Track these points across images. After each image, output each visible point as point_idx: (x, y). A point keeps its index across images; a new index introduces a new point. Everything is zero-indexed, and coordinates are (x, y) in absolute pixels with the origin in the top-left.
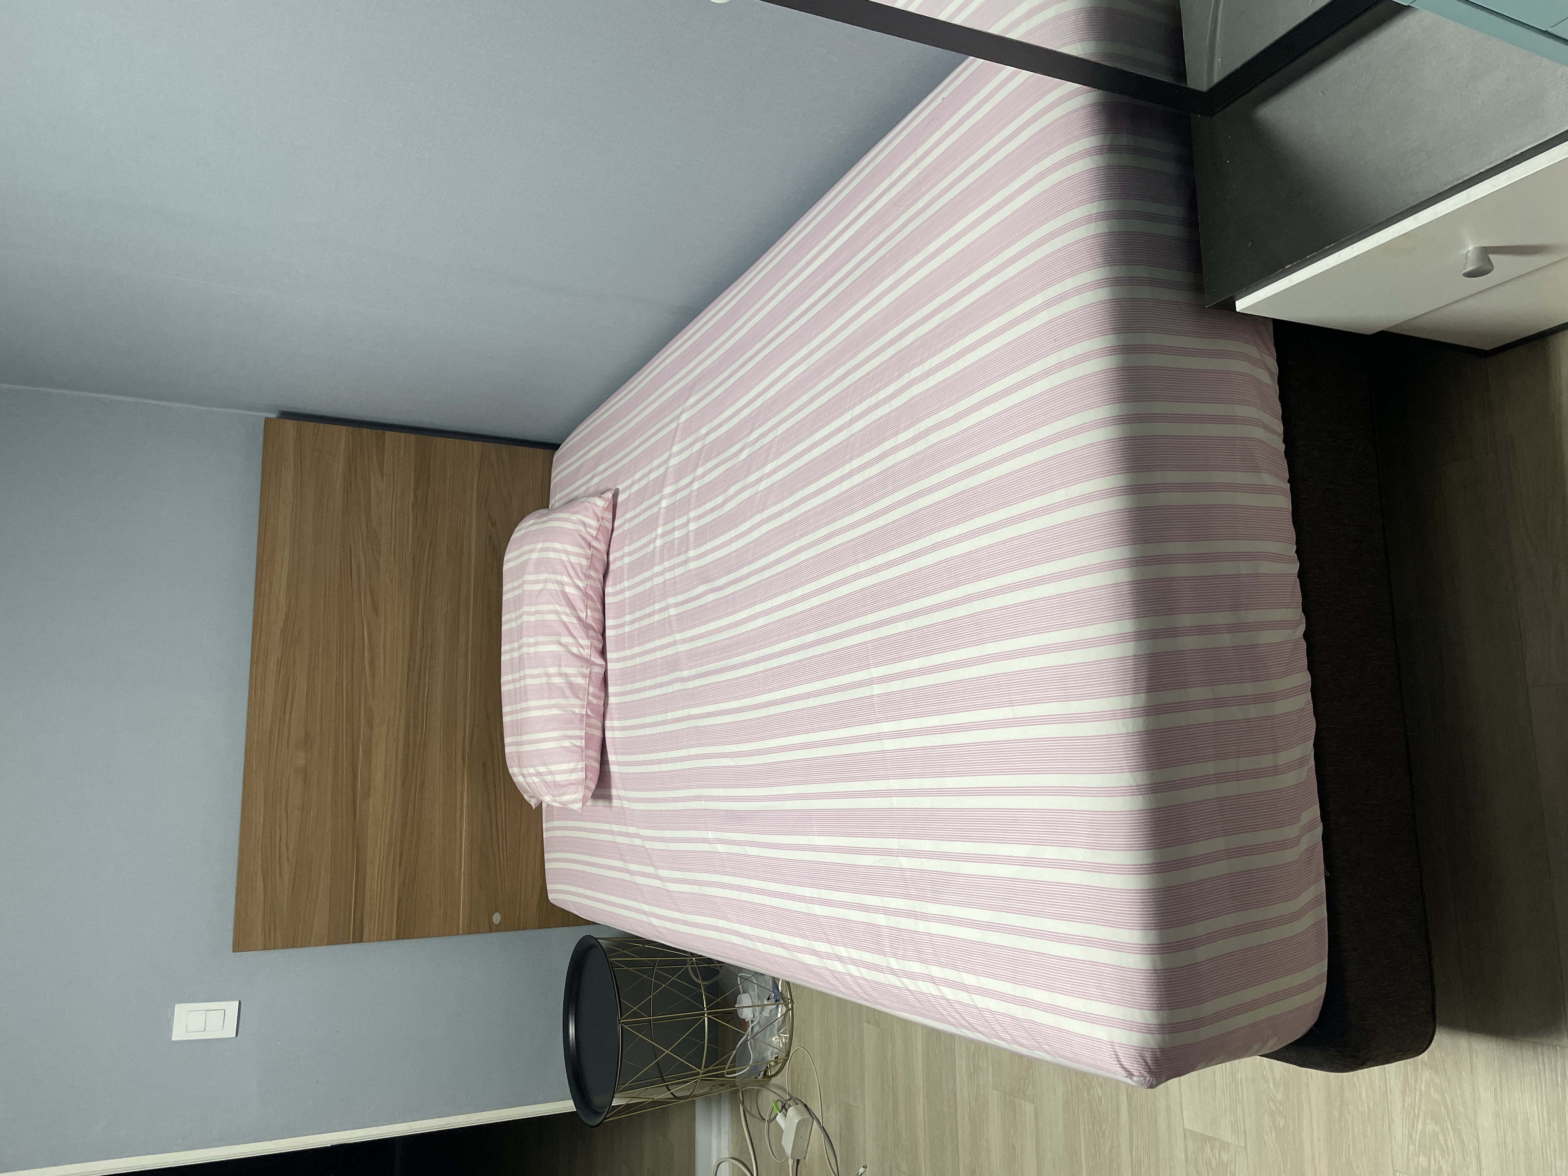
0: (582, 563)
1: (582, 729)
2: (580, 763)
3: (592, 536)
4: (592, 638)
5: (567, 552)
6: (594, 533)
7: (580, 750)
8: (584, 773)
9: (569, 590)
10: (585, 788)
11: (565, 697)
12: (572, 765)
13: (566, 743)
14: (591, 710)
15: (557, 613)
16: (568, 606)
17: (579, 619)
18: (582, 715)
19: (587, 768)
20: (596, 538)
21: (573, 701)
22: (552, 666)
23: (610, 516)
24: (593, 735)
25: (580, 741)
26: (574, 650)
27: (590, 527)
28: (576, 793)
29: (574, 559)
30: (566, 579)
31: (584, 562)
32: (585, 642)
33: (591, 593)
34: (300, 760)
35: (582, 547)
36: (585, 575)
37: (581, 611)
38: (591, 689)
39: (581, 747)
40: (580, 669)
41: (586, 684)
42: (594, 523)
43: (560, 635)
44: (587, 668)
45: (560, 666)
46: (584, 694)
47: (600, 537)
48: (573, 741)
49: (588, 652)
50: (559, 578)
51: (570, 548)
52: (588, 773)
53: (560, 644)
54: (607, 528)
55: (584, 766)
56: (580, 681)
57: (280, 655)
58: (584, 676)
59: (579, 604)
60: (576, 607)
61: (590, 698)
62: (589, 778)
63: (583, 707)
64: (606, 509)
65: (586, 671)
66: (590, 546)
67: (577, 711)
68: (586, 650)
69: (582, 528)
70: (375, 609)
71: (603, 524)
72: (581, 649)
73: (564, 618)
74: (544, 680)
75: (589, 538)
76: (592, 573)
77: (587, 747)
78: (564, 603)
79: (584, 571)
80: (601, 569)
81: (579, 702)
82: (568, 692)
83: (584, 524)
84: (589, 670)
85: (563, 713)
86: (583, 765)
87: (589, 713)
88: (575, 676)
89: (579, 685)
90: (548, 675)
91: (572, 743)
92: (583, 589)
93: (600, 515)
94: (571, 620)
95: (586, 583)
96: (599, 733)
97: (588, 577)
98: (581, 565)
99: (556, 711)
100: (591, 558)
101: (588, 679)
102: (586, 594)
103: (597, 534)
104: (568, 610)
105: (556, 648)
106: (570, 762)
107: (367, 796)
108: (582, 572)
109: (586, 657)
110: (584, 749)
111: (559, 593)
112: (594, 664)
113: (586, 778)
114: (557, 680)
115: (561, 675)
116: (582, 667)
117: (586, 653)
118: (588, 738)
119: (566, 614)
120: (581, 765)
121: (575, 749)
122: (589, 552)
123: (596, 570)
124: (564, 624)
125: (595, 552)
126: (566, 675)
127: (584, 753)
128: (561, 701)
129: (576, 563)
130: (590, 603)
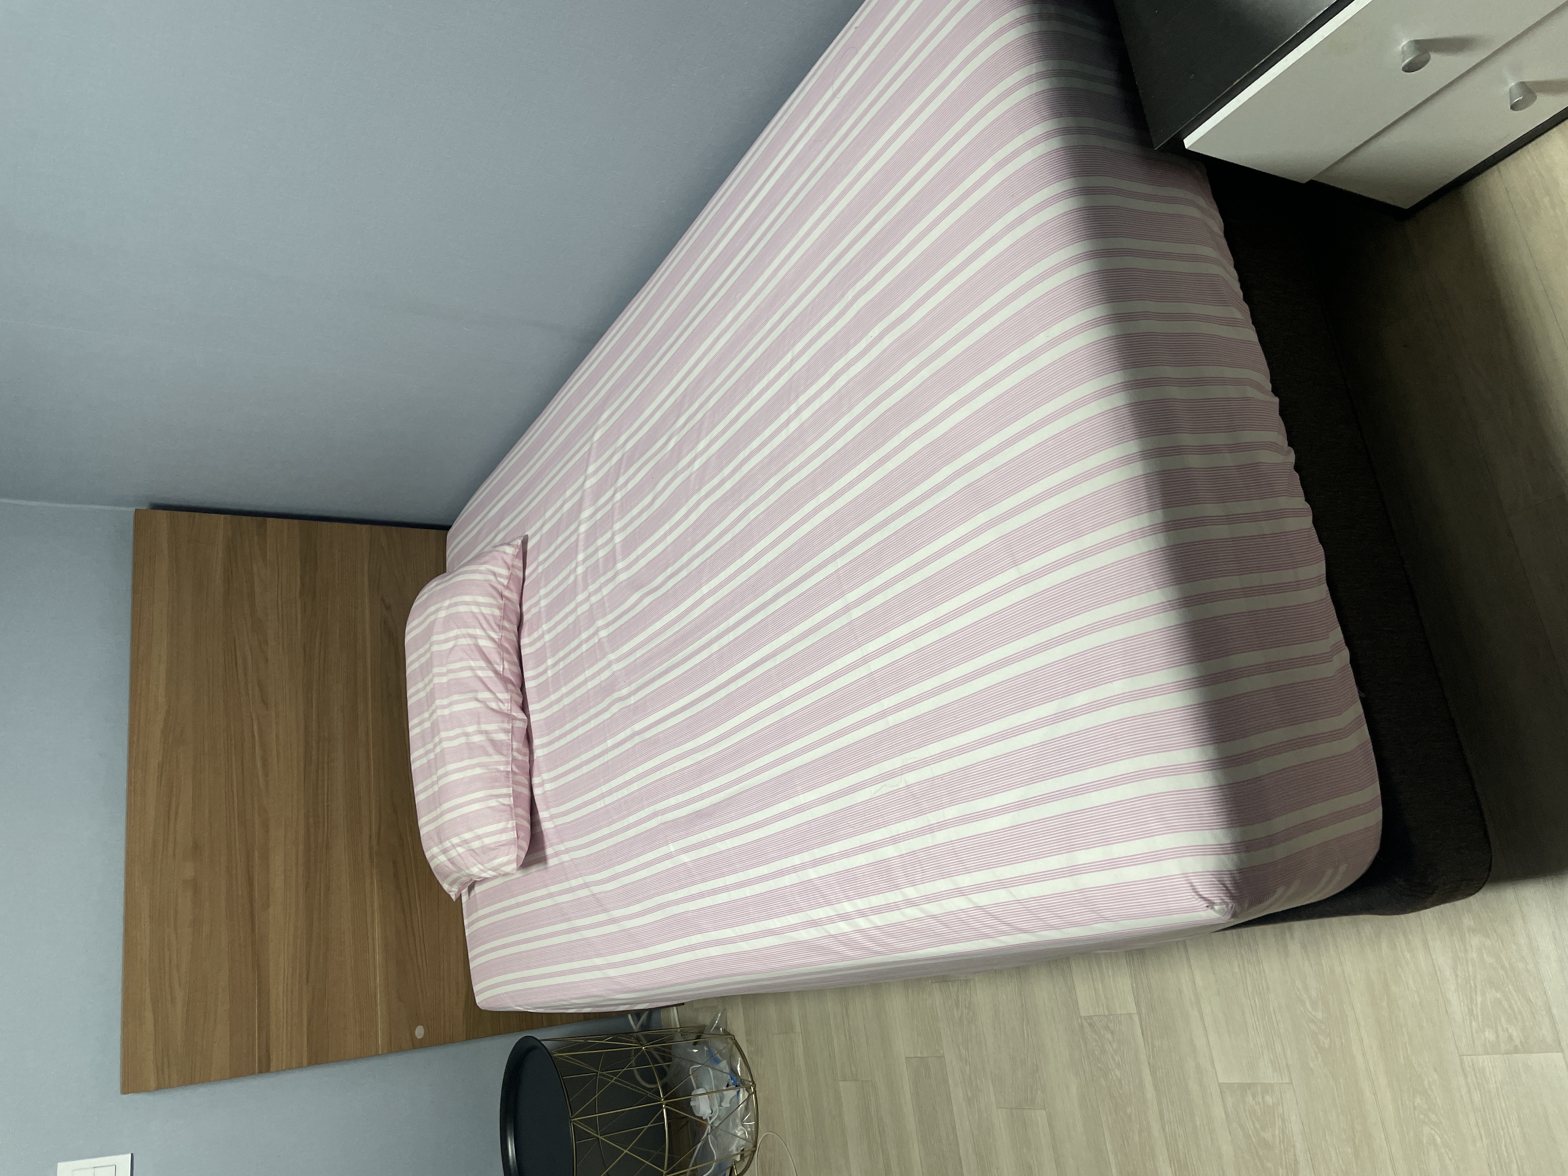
0: (495, 614)
1: (508, 787)
2: (510, 822)
3: (503, 585)
4: (512, 692)
5: (478, 604)
6: (505, 582)
7: (508, 808)
8: (515, 832)
9: (483, 643)
10: (518, 848)
11: (487, 754)
12: (501, 825)
13: (493, 803)
14: (517, 767)
15: (471, 668)
16: (484, 660)
17: (496, 672)
18: (508, 772)
19: (518, 828)
20: (507, 587)
21: (497, 758)
22: (471, 724)
23: (520, 564)
24: (520, 793)
25: (507, 799)
26: (494, 705)
27: (501, 576)
28: (508, 855)
29: (486, 611)
30: (479, 632)
31: (497, 612)
32: (504, 696)
33: (506, 645)
34: (189, 871)
35: (494, 597)
36: (499, 626)
37: (498, 664)
38: (515, 745)
39: (509, 805)
40: (501, 725)
41: (509, 740)
42: (505, 572)
43: (476, 691)
44: (508, 723)
45: (479, 723)
46: (508, 750)
47: (512, 587)
48: (501, 800)
49: (508, 706)
50: (471, 631)
51: (481, 599)
52: (520, 833)
53: (477, 700)
54: (517, 577)
55: (515, 825)
56: (502, 737)
57: (160, 759)
58: (506, 731)
59: (495, 657)
60: (492, 660)
61: (515, 754)
62: (521, 836)
63: (507, 763)
64: (516, 556)
65: (508, 726)
66: (502, 596)
67: (502, 768)
68: (506, 704)
69: (492, 578)
70: (265, 702)
71: (514, 573)
72: (501, 704)
73: (480, 673)
74: (463, 740)
75: (500, 588)
76: (506, 624)
77: (516, 805)
78: (478, 656)
79: (498, 622)
80: (515, 619)
81: (503, 759)
82: (491, 750)
83: (495, 574)
84: (511, 725)
85: (486, 771)
86: (513, 823)
87: (515, 769)
88: (496, 732)
89: (501, 742)
90: (467, 735)
91: (499, 802)
92: (497, 640)
93: (510, 563)
94: (486, 674)
95: (500, 634)
96: (526, 792)
97: (502, 628)
98: (494, 616)
99: (478, 771)
100: (503, 609)
101: (511, 734)
102: (500, 646)
103: (508, 583)
104: (482, 664)
105: (474, 705)
106: (499, 822)
107: (266, 906)
108: (496, 623)
109: (506, 712)
110: (513, 807)
111: (473, 647)
112: (515, 718)
113: (518, 837)
114: (477, 739)
115: (481, 732)
116: (503, 722)
117: (506, 707)
118: (516, 796)
119: (481, 668)
120: (511, 824)
121: (504, 807)
122: (501, 601)
123: (510, 621)
124: (480, 679)
125: (507, 602)
126: (487, 732)
127: (513, 811)
128: (484, 759)
129: (488, 614)
130: (506, 655)
